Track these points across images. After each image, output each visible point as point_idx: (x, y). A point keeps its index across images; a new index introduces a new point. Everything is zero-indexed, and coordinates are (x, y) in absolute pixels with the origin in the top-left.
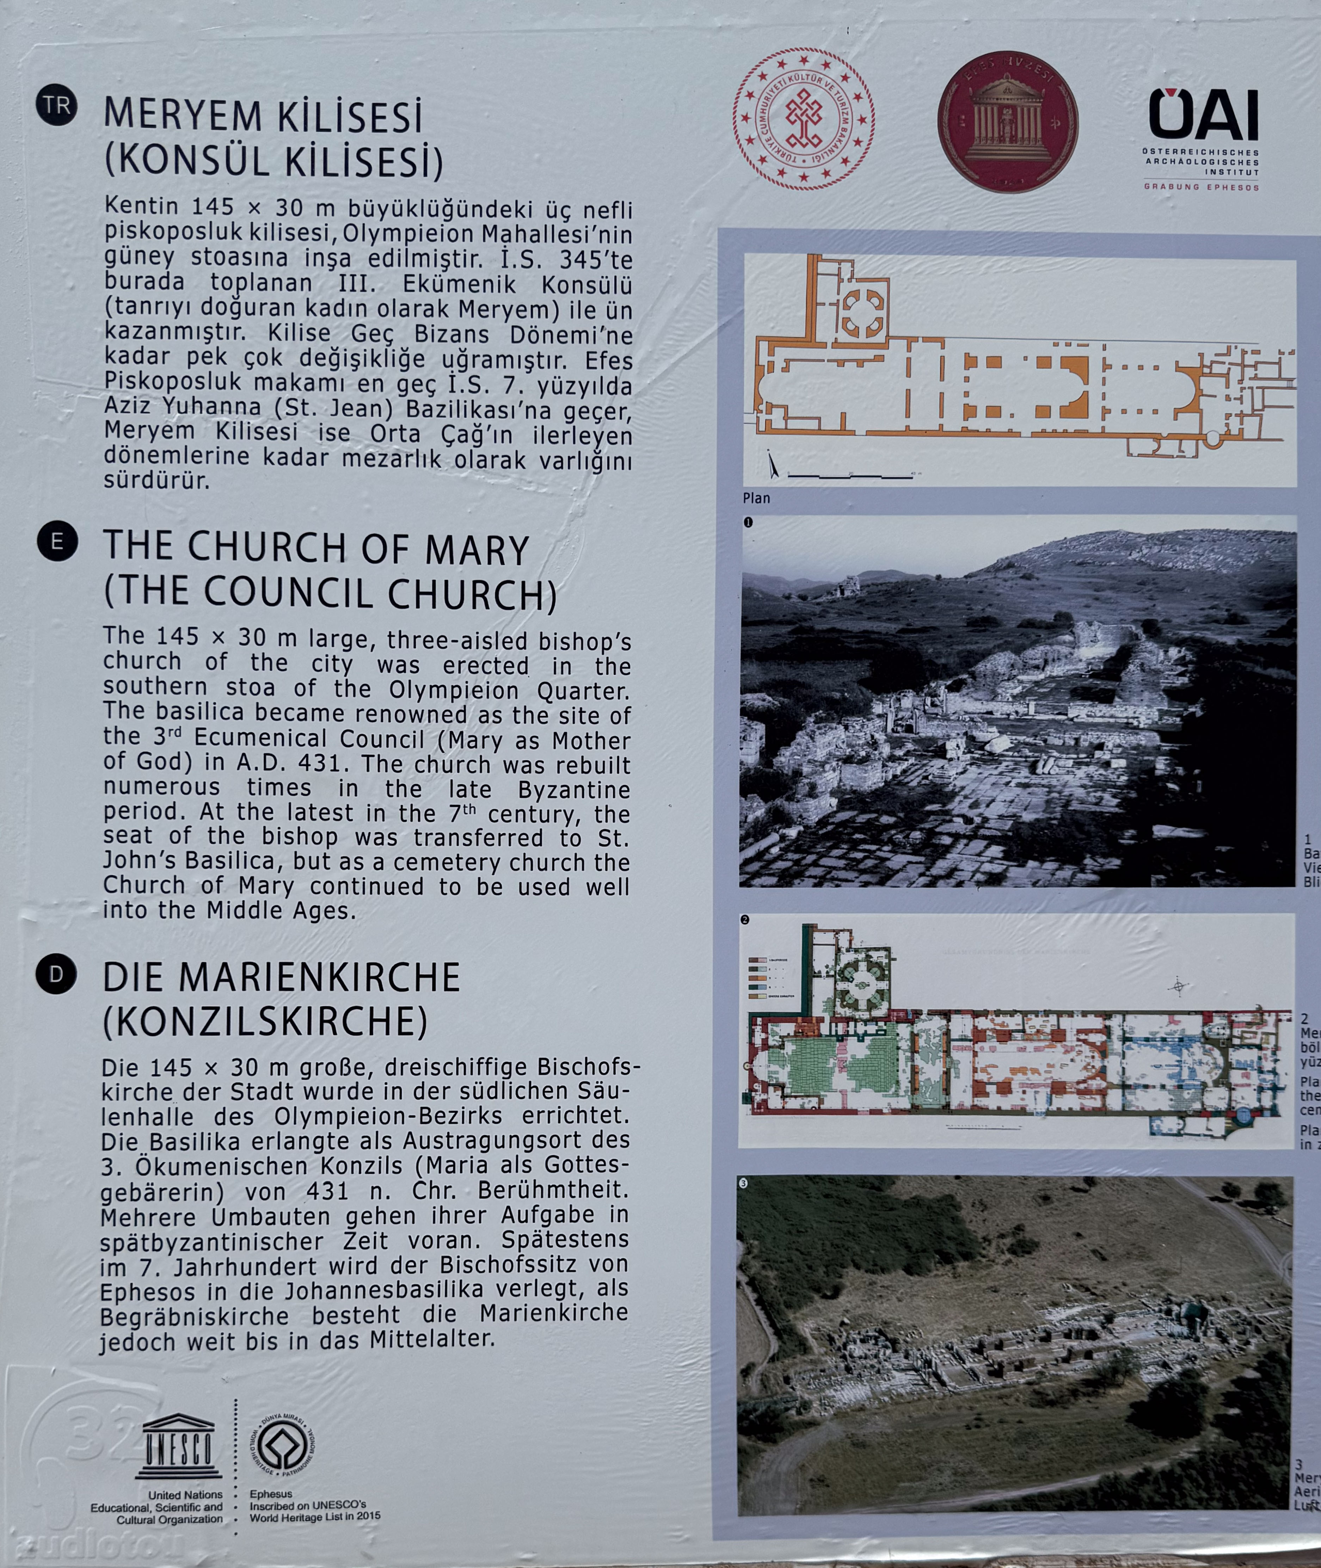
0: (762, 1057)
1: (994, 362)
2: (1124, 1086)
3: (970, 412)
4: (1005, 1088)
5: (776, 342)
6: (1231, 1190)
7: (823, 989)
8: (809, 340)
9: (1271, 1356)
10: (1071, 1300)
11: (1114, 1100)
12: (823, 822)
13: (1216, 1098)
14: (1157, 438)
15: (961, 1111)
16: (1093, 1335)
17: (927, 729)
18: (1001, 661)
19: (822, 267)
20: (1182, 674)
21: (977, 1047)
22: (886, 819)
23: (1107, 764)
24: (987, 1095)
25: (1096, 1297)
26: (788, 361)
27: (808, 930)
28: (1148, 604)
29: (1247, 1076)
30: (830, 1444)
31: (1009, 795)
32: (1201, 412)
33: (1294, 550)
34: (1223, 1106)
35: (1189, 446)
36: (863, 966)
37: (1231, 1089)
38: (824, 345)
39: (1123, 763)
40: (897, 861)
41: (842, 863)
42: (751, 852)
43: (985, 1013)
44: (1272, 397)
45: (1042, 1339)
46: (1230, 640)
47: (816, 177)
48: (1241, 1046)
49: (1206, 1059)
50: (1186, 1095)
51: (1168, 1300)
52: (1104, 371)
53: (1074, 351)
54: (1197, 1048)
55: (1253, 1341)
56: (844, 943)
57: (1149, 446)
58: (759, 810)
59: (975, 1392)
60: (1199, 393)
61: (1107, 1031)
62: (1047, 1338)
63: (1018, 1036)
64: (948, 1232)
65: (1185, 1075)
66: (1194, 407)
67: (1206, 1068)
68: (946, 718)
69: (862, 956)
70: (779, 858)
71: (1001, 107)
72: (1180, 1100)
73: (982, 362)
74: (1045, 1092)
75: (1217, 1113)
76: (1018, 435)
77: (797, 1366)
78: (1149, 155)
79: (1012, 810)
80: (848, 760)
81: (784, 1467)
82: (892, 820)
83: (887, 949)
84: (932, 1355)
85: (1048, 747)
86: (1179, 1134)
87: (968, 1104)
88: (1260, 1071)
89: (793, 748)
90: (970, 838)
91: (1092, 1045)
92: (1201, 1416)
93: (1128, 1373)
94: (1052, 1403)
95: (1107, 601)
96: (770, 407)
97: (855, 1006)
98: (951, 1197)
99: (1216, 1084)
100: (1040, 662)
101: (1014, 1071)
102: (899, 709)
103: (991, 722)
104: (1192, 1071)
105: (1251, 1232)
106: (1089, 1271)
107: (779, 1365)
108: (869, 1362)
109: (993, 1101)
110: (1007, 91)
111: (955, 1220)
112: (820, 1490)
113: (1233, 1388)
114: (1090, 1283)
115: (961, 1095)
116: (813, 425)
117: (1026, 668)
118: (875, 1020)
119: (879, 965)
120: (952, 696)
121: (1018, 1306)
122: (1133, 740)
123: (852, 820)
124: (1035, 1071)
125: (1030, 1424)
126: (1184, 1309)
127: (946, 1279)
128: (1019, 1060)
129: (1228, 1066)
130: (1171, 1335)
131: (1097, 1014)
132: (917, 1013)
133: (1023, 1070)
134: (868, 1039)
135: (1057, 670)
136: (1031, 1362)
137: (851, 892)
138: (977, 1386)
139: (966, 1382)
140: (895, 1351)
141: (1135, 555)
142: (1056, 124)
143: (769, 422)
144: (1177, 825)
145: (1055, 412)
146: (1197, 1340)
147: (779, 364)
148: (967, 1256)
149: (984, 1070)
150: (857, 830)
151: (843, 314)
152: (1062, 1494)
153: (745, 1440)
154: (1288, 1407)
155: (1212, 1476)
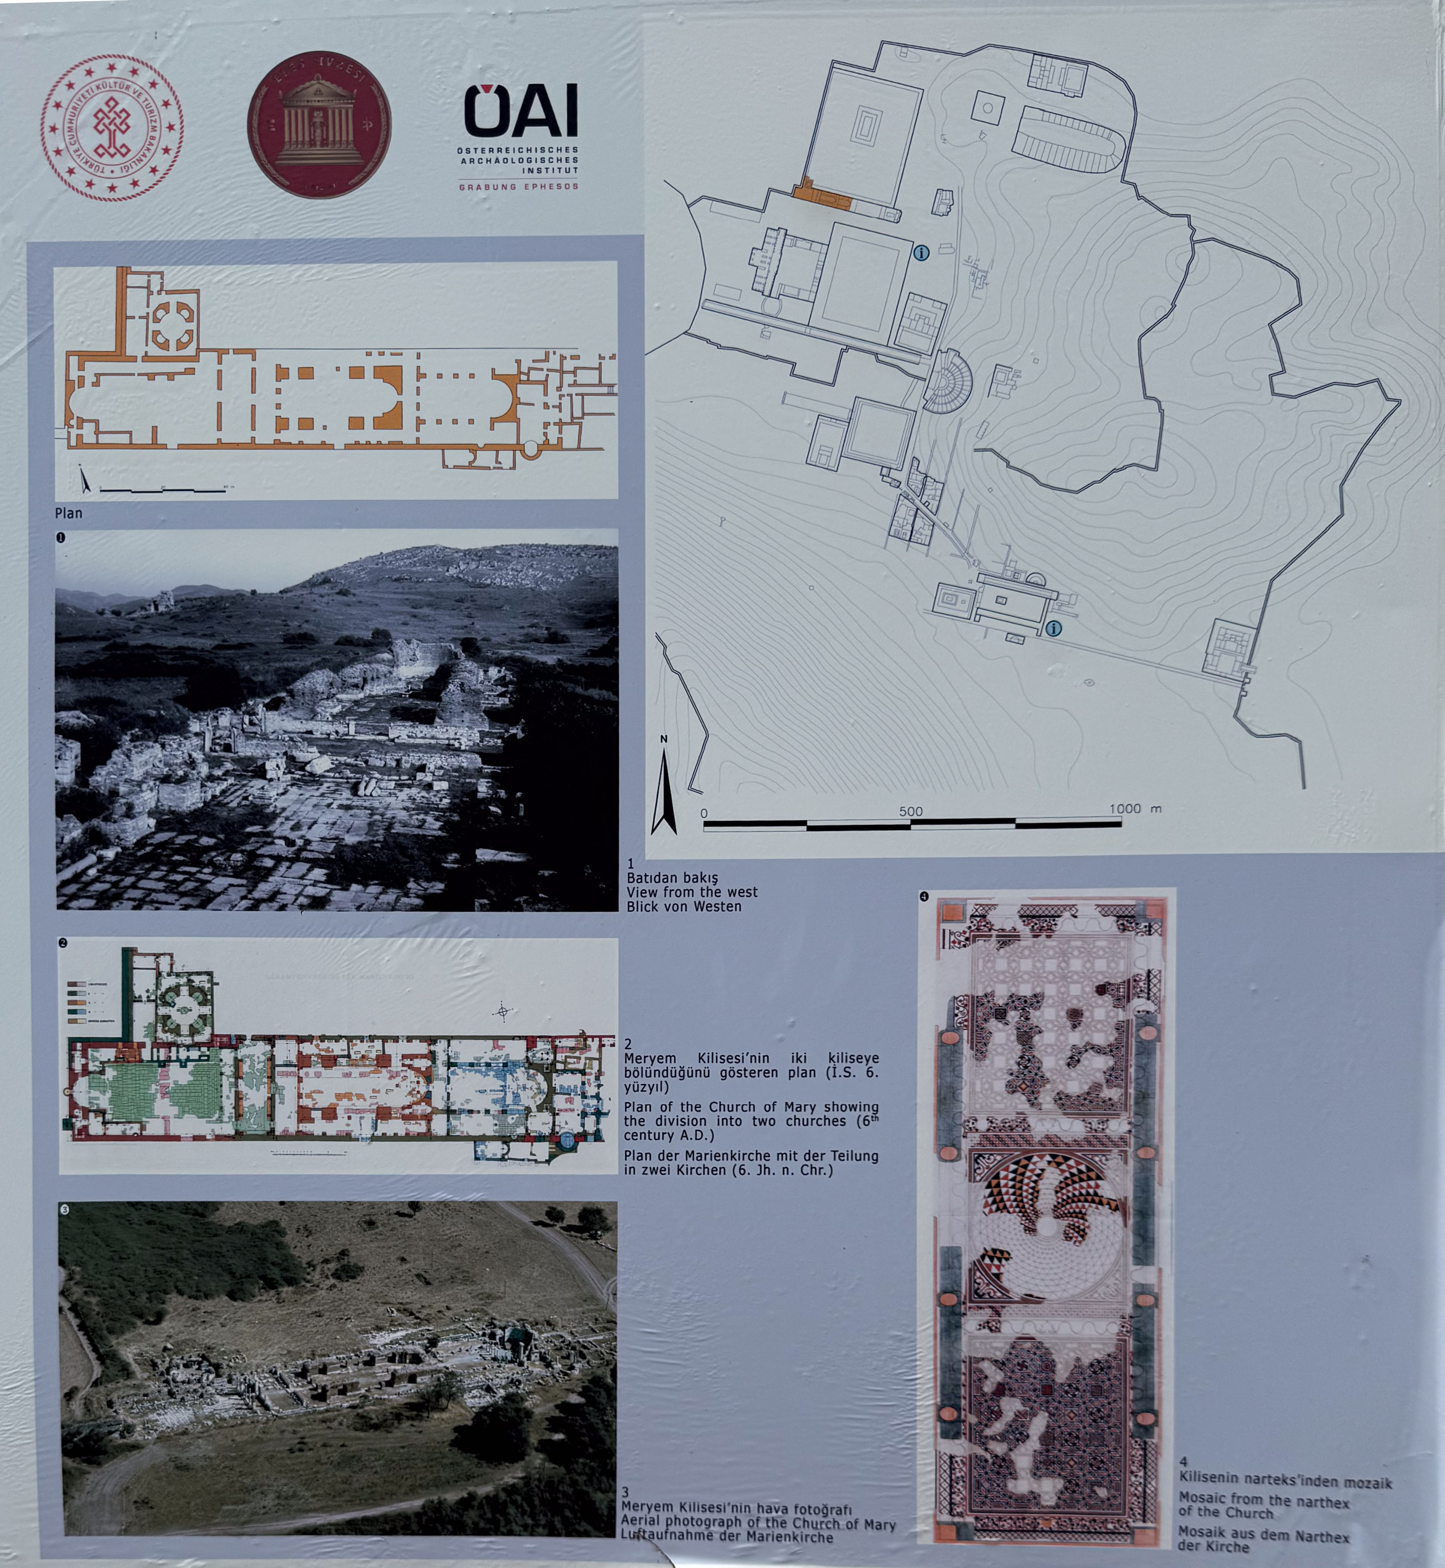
0: (82, 1083)
1: (306, 373)
2: (449, 1112)
3: (282, 424)
4: (330, 1114)
5: (85, 357)
6: (554, 1214)
7: (143, 1014)
8: (119, 354)
9: (596, 1381)
10: (394, 1324)
11: (439, 1125)
12: (141, 843)
13: (540, 1123)
14: (473, 449)
15: (286, 1137)
16: (416, 1359)
17: (246, 749)
18: (319, 679)
19: (131, 280)
20: (502, 695)
21: (302, 1073)
22: (205, 841)
23: (429, 787)
24: (312, 1120)
25: (420, 1321)
26: (98, 376)
27: (128, 954)
28: (467, 622)
29: (571, 1101)
30: (153, 1467)
31: (331, 817)
32: (518, 421)
33: (615, 565)
34: (547, 1131)
35: (506, 457)
36: (184, 990)
37: (554, 1115)
38: (134, 359)
39: (445, 785)
40: (218, 883)
41: (161, 885)
42: (68, 874)
43: (310, 1039)
44: (592, 405)
45: (366, 1363)
46: (550, 660)
47: (124, 188)
48: (565, 1071)
49: (530, 1084)
50: (510, 1120)
51: (492, 1324)
52: (418, 380)
53: (388, 360)
54: (520, 1073)
55: (577, 1366)
56: (165, 967)
57: (465, 457)
58: (75, 831)
59: (298, 1416)
60: (516, 401)
61: (432, 1056)
62: (371, 1362)
63: (344, 1061)
64: (272, 1258)
65: (509, 1099)
66: (511, 416)
67: (530, 1093)
68: (265, 737)
69: (183, 980)
70: (96, 880)
71: (312, 109)
72: (503, 1125)
73: (294, 373)
74: (370, 1117)
75: (541, 1138)
76: (331, 447)
77: (119, 1390)
78: (464, 155)
79: (334, 833)
80: (165, 780)
81: (108, 1489)
82: (211, 841)
83: (210, 974)
84: (255, 1379)
85: (369, 768)
86: (503, 1159)
87: (293, 1130)
88: (584, 1096)
89: (109, 767)
90: (293, 861)
91: (417, 1070)
92: (525, 1441)
93: (451, 1397)
94: (376, 1427)
95: (425, 618)
96: (81, 422)
97: (177, 1031)
98: (276, 1223)
99: (540, 1108)
100: (359, 680)
101: (339, 1096)
102: (216, 728)
103: (311, 742)
104: (516, 1096)
105: (576, 1257)
106: (413, 1296)
107: (101, 1389)
108: (193, 1387)
109: (318, 1126)
110: (318, 93)
111: (279, 1246)
112: (144, 1512)
113: (557, 1413)
114: (415, 1307)
115: (286, 1121)
116: (124, 439)
117: (345, 686)
118: (198, 1045)
119: (201, 990)
120: (271, 714)
121: (341, 1331)
122: (454, 761)
123: (171, 841)
124: (360, 1096)
125: (353, 1447)
126: (507, 1334)
127: (270, 1304)
128: (344, 1086)
129: (552, 1091)
130: (495, 1359)
131: (422, 1039)
132: (241, 1039)
133: (348, 1096)
134: (190, 1065)
135: (377, 689)
136: (354, 1386)
137: (171, 915)
138: (301, 1410)
139: (290, 1406)
140: (218, 1376)
141: (453, 571)
142: (369, 125)
143: (79, 437)
144: (499, 847)
145: (369, 423)
146: (521, 1364)
147: (90, 379)
148: (291, 1282)
149: (309, 1096)
150: (177, 852)
151: (153, 326)
152: (386, 1518)
153: (69, 1462)
154: (613, 1433)
155: (537, 1502)
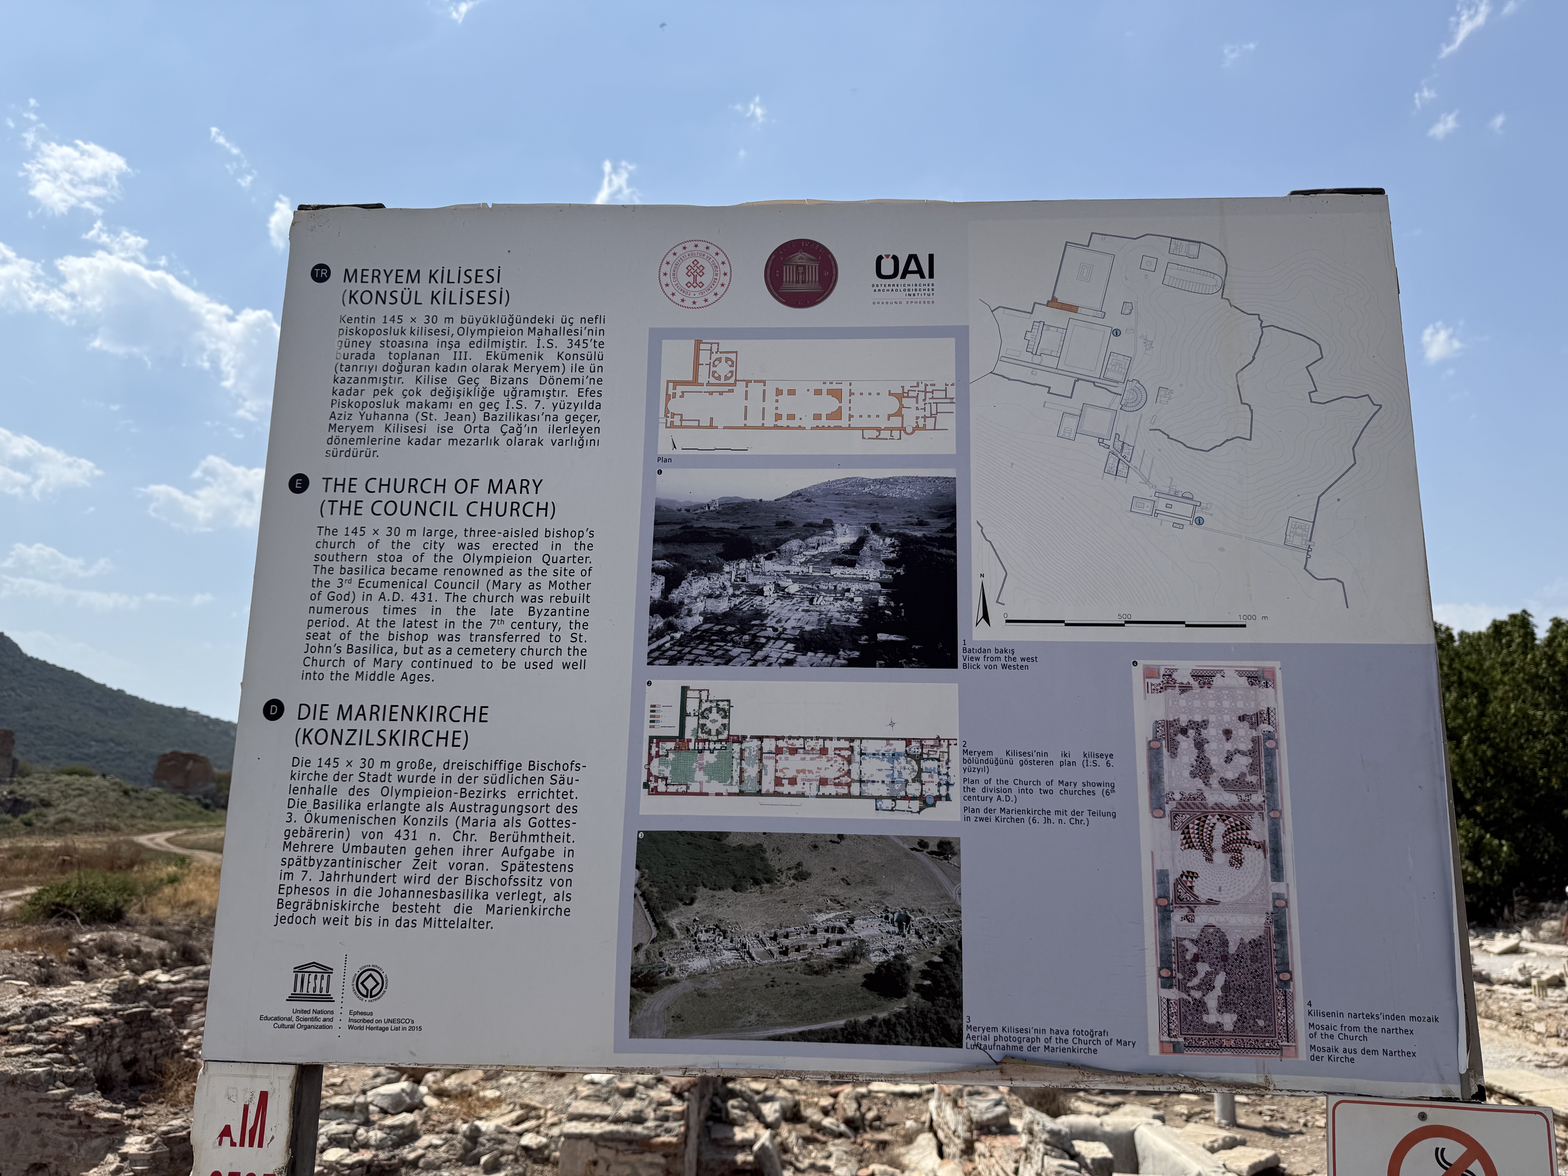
0: (656, 761)
1: (792, 392)
2: (861, 781)
3: (778, 417)
4: (793, 781)
5: (677, 383)
6: (923, 844)
7: (691, 723)
8: (695, 382)
9: (949, 948)
10: (829, 909)
11: (855, 789)
12: (695, 630)
13: (914, 789)
14: (879, 430)
15: (768, 795)
16: (841, 931)
17: (754, 580)
18: (795, 544)
19: (702, 346)
20: (892, 552)
21: (778, 757)
22: (729, 629)
23: (852, 600)
24: (783, 785)
25: (843, 907)
26: (683, 392)
27: (684, 689)
28: (874, 515)
29: (932, 777)
30: (685, 994)
31: (798, 616)
32: (902, 416)
33: (954, 487)
34: (918, 794)
35: (896, 434)
36: (714, 710)
37: (922, 784)
38: (702, 385)
39: (861, 599)
40: (736, 651)
41: (704, 652)
42: (654, 646)
43: (783, 738)
44: (941, 408)
45: (811, 932)
46: (919, 534)
47: (700, 302)
48: (928, 759)
49: (907, 766)
50: (897, 787)
51: (886, 910)
52: (850, 396)
53: (834, 386)
54: (902, 760)
55: (938, 938)
56: (704, 697)
57: (874, 434)
58: (660, 623)
59: (771, 964)
60: (902, 406)
61: (851, 749)
62: (814, 932)
63: (801, 751)
64: (758, 866)
65: (896, 775)
66: (899, 414)
67: (908, 772)
68: (764, 574)
69: (714, 704)
70: (670, 649)
71: (798, 266)
72: (893, 790)
73: (785, 392)
74: (816, 783)
75: (914, 798)
76: (805, 428)
77: (667, 946)
78: (876, 288)
79: (799, 624)
80: (710, 596)
81: (657, 1008)
82: (733, 629)
83: (728, 701)
84: (747, 940)
85: (820, 590)
86: (892, 810)
87: (772, 791)
88: (939, 774)
89: (680, 589)
90: (776, 639)
91: (843, 757)
92: (907, 985)
93: (862, 955)
94: (817, 973)
95: (852, 513)
96: (673, 415)
97: (709, 733)
98: (761, 845)
99: (914, 781)
100: (816, 545)
101: (798, 771)
102: (738, 569)
103: (788, 577)
104: (900, 773)
105: (936, 871)
106: (839, 891)
107: (656, 945)
108: (710, 944)
109: (786, 788)
110: (801, 258)
111: (763, 859)
112: (678, 1024)
113: (926, 968)
114: (841, 899)
115: (768, 785)
116: (696, 424)
117: (808, 548)
118: (720, 741)
119: (723, 710)
120: (768, 562)
121: (798, 912)
122: (866, 587)
123: (711, 629)
124: (810, 772)
125: (804, 986)
126: (896, 915)
127: (756, 894)
128: (801, 765)
129: (920, 771)
130: (888, 932)
131: (846, 739)
132: (744, 737)
133: (804, 771)
134: (716, 752)
135: (825, 549)
136: (805, 946)
137: (709, 668)
138: (773, 961)
139: (766, 958)
140: (725, 938)
141: (867, 490)
142: (826, 274)
143: (672, 422)
144: (891, 633)
145: (824, 417)
146: (904, 936)
147: (678, 394)
148: (769, 881)
149: (781, 771)
150: (713, 634)
151: (713, 369)
152: (823, 1031)
153: (635, 991)
154: (961, 982)
155: (914, 1024)
